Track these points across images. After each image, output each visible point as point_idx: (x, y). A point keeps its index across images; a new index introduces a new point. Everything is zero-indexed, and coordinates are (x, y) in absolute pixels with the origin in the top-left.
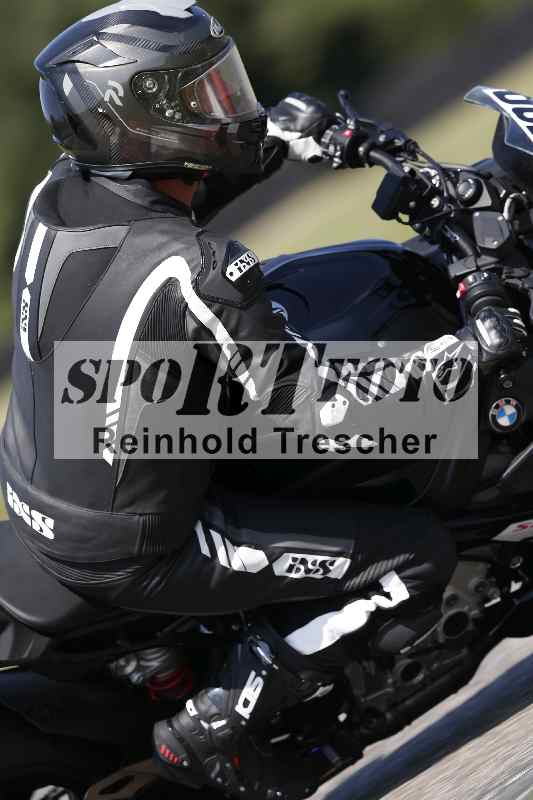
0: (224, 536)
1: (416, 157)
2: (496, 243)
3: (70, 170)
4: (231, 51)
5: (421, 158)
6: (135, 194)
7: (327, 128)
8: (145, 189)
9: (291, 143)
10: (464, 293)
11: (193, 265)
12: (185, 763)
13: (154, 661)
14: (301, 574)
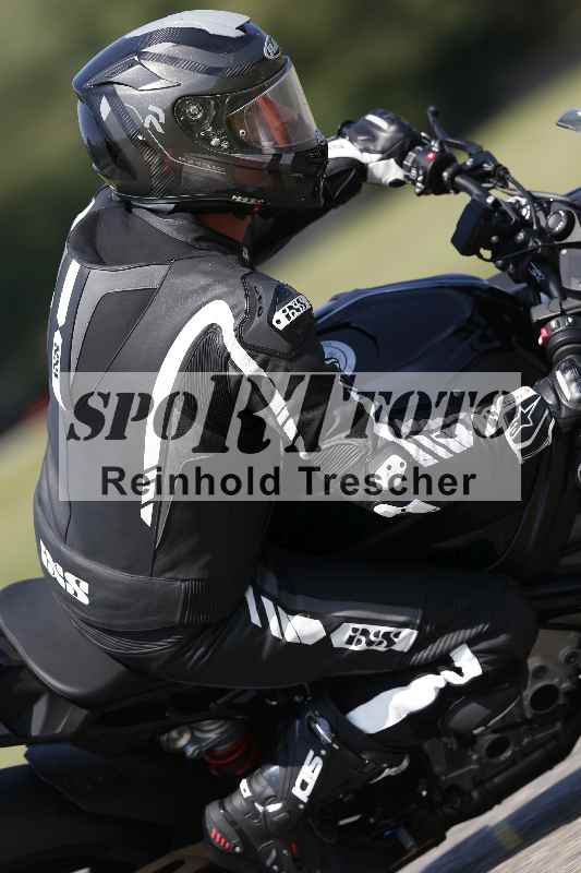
1: (506, 184)
3: (110, 200)
4: (286, 73)
5: (511, 185)
6: (179, 229)
7: (410, 150)
9: (370, 165)
11: (236, 311)
12: (238, 849)
13: (212, 733)
14: (362, 646)
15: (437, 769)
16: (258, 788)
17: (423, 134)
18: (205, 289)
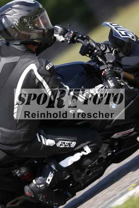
0: (44, 136)
1: (89, 40)
2: (112, 61)
3: (3, 43)
4: (45, 12)
5: (90, 40)
6: (21, 48)
7: (66, 33)
8: (23, 47)
9: (57, 37)
10: (104, 74)
11: (37, 66)
12: (33, 196)
13: (23, 171)
14: (63, 146)
15: (75, 178)
16: (37, 181)
17: (68, 30)
18: (29, 61)
